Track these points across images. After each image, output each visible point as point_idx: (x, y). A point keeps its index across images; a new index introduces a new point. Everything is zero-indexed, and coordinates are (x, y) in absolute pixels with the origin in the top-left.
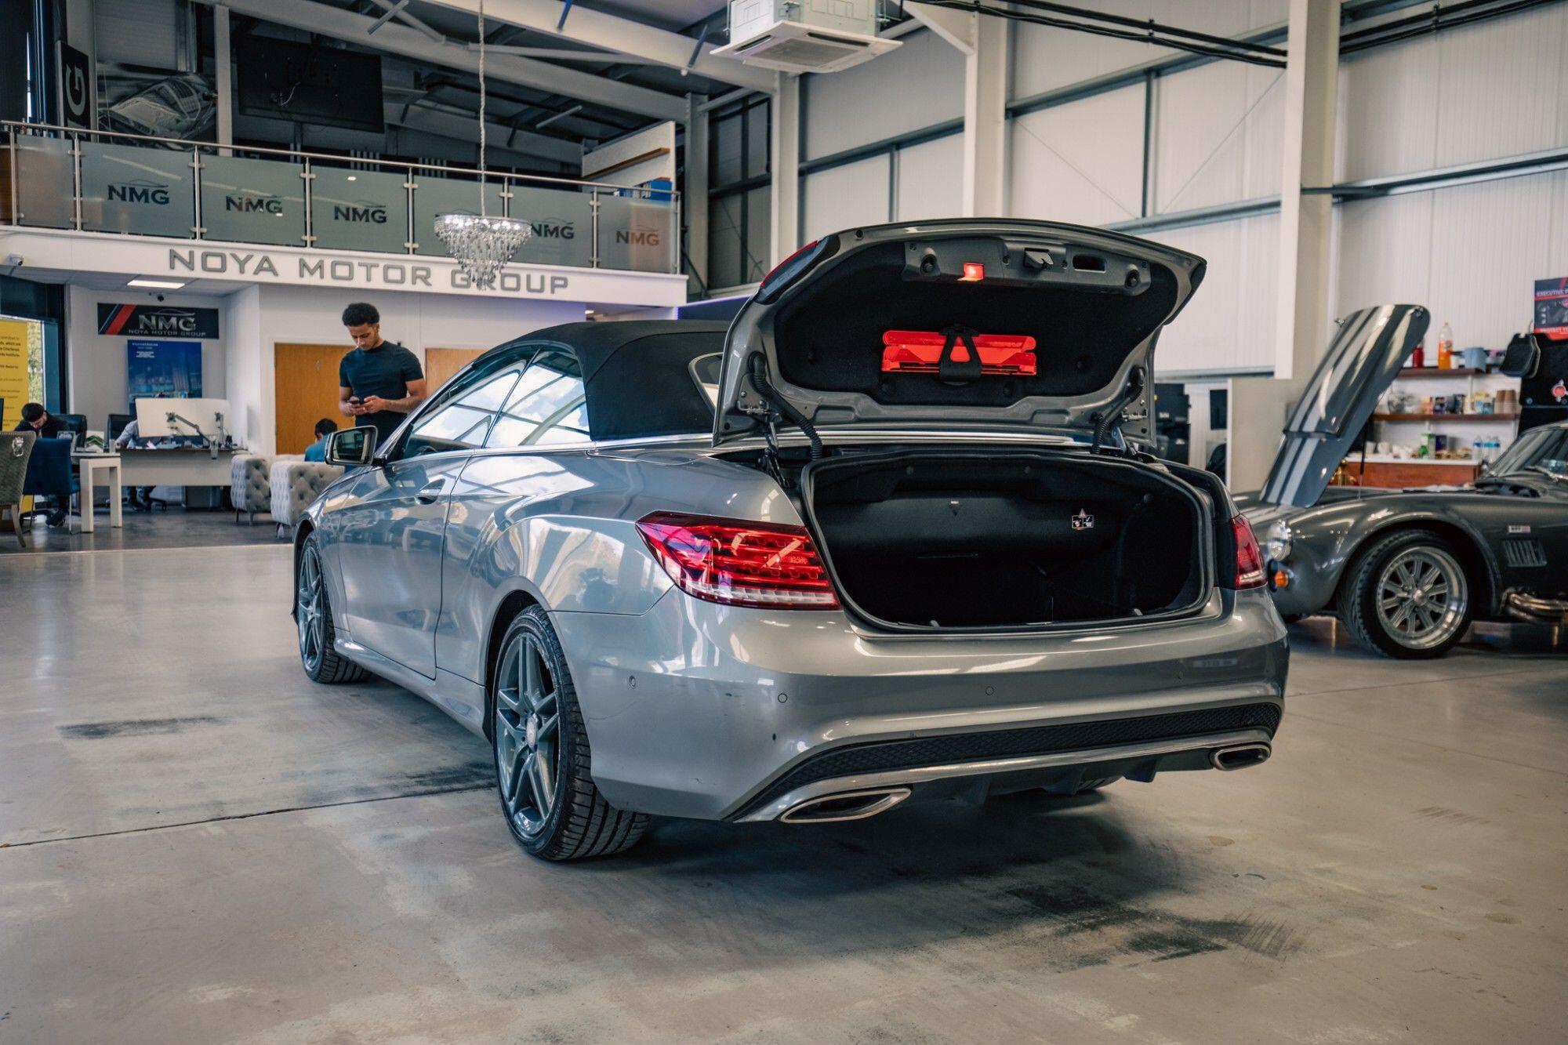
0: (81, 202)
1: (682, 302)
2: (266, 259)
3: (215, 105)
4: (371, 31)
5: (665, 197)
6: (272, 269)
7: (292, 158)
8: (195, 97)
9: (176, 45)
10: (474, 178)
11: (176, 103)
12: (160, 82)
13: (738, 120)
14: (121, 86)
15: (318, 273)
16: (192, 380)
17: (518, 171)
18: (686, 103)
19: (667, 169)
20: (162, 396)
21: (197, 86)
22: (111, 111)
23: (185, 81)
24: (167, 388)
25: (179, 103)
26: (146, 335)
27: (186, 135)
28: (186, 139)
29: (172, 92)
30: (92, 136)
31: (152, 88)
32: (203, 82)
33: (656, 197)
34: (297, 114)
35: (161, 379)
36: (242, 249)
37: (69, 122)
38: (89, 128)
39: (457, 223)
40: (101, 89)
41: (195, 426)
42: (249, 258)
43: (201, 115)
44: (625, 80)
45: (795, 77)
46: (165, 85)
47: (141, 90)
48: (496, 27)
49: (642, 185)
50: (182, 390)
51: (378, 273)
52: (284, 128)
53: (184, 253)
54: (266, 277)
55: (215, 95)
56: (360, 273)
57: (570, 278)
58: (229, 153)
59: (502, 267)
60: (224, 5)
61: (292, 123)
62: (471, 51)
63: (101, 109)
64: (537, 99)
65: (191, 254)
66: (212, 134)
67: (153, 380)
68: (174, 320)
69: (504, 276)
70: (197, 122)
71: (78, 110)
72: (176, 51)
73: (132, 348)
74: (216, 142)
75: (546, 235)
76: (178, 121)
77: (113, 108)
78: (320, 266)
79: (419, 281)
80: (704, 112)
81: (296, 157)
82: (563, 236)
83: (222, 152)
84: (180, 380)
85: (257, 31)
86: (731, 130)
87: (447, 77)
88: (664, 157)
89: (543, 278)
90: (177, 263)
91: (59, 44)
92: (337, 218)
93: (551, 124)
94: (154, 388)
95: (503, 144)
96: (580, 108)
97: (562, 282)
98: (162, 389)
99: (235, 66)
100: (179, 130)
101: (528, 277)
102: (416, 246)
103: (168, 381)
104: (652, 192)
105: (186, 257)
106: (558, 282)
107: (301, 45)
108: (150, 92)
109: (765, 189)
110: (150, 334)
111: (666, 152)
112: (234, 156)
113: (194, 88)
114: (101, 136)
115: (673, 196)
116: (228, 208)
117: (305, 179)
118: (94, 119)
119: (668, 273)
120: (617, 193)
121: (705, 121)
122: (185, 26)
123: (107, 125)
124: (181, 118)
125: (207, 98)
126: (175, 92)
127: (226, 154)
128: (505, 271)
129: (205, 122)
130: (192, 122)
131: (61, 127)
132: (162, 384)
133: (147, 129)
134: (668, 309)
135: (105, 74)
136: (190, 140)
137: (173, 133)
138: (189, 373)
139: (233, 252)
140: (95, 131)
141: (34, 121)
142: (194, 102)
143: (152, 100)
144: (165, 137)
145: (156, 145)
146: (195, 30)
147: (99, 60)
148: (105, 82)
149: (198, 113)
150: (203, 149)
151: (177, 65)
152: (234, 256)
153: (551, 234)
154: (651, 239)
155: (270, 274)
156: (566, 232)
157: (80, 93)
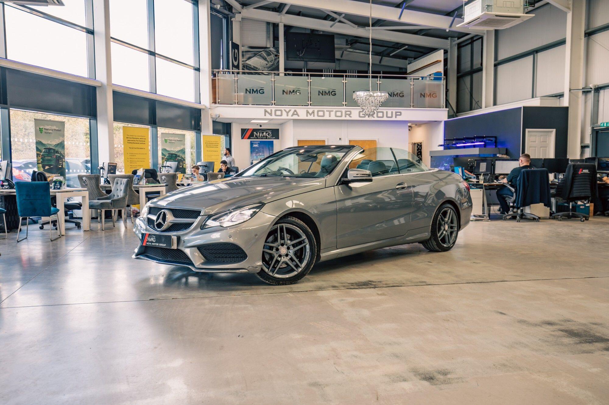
0: (237, 95)
2: (295, 111)
3: (278, 58)
5: (440, 79)
6: (297, 114)
7: (303, 75)
8: (272, 56)
9: (267, 39)
10: (367, 77)
11: (266, 58)
12: (261, 51)
13: (470, 46)
14: (249, 54)
15: (312, 115)
17: (384, 73)
18: (448, 41)
19: (440, 68)
23: (269, 50)
26: (256, 139)
27: (269, 69)
28: (269, 71)
29: (265, 55)
31: (259, 54)
32: (275, 50)
33: (436, 79)
34: (306, 58)
35: (261, 154)
36: (287, 108)
37: (233, 68)
38: (239, 70)
39: (361, 94)
40: (243, 56)
42: (290, 110)
44: (424, 35)
45: (493, 31)
46: (263, 53)
47: (255, 55)
48: (377, 20)
49: (430, 75)
51: (333, 114)
52: (301, 64)
53: (269, 110)
54: (295, 117)
55: (279, 54)
56: (327, 114)
57: (402, 111)
58: (283, 74)
59: (377, 109)
60: (282, 23)
61: (303, 62)
62: (367, 30)
63: (243, 63)
64: (390, 45)
65: (271, 110)
66: (277, 68)
67: (258, 154)
68: (265, 133)
69: (378, 112)
70: (273, 64)
71: (236, 64)
72: (267, 40)
73: (252, 144)
74: (279, 71)
75: (393, 96)
76: (267, 64)
77: (246, 62)
78: (313, 112)
79: (347, 116)
80: (456, 44)
81: (304, 74)
82: (400, 96)
83: (281, 74)
84: (266, 154)
85: (292, 31)
86: (466, 50)
87: (357, 40)
88: (440, 63)
89: (392, 112)
90: (267, 114)
91: (230, 42)
92: (319, 95)
93: (396, 54)
94: (258, 157)
96: (407, 47)
97: (399, 114)
99: (285, 43)
100: (267, 68)
101: (387, 112)
102: (346, 103)
103: (263, 155)
104: (434, 77)
106: (398, 114)
107: (307, 34)
108: (258, 55)
109: (480, 73)
110: (257, 139)
111: (440, 61)
112: (285, 75)
113: (272, 52)
114: (243, 72)
115: (443, 78)
116: (283, 94)
117: (308, 82)
118: (241, 66)
119: (440, 108)
120: (420, 79)
121: (456, 48)
122: (269, 31)
123: (245, 68)
124: (268, 64)
125: (276, 56)
126: (266, 54)
127: (282, 75)
128: (378, 111)
129: (275, 64)
130: (271, 64)
131: (231, 70)
132: (261, 156)
133: (257, 68)
134: (441, 121)
135: (244, 51)
136: (271, 71)
137: (265, 69)
138: (269, 151)
139: (285, 109)
140: (241, 71)
141: (223, 69)
142: (272, 57)
143: (259, 58)
144: (263, 71)
145: (260, 73)
146: (273, 32)
147: (242, 46)
148: (244, 53)
149: (273, 61)
150: (274, 73)
151: (267, 45)
152: (285, 110)
153: (395, 96)
154: (434, 95)
155: (297, 116)
156: (401, 95)
157: (237, 58)
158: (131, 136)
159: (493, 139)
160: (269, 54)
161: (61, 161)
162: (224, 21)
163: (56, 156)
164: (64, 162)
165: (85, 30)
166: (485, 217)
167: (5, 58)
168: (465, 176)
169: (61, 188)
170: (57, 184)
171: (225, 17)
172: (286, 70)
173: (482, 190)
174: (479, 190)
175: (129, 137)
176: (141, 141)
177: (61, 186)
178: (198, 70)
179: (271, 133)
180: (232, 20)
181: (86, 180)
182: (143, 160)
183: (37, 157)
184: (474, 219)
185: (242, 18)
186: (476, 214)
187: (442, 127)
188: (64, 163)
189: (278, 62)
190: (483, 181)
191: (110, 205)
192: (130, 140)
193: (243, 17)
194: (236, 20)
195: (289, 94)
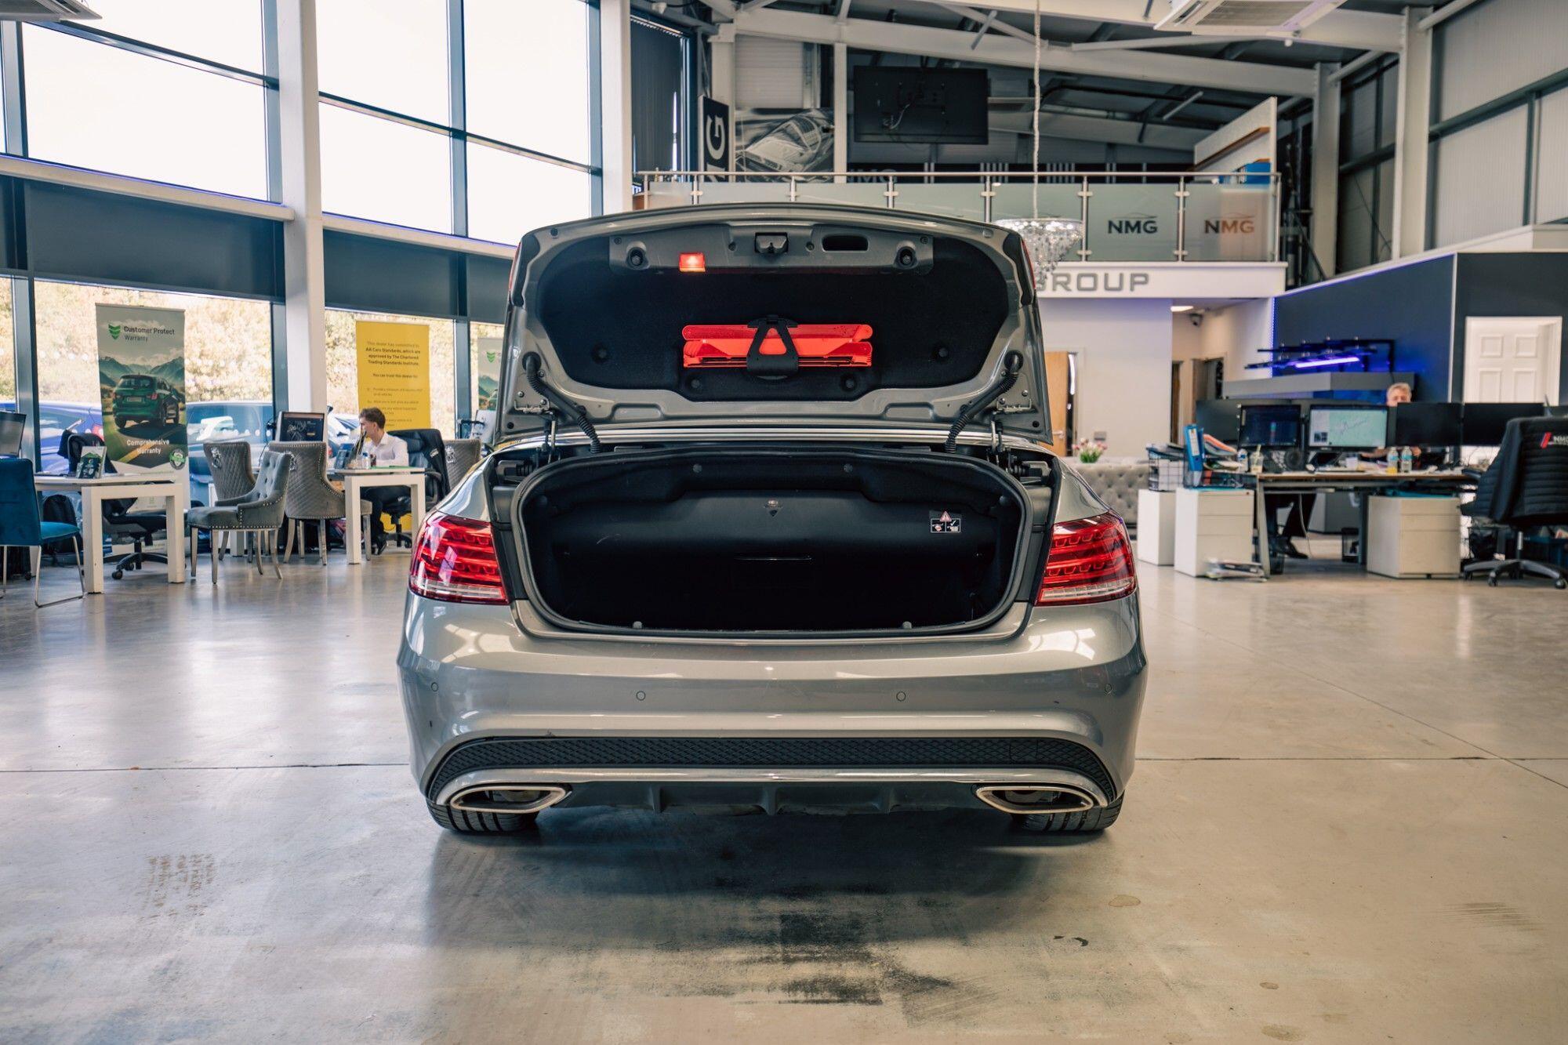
1: (1279, 290)
3: (833, 136)
4: (974, 47)
5: (1264, 180)
7: (926, 179)
8: (817, 131)
9: (803, 85)
11: (800, 138)
12: (787, 121)
13: (1373, 85)
14: (755, 128)
17: (1150, 168)
18: (1314, 74)
19: (1267, 150)
21: (818, 121)
22: (746, 152)
23: (807, 117)
25: (803, 138)
27: (808, 166)
28: (807, 171)
29: (797, 129)
30: (730, 178)
31: (778, 129)
32: (824, 117)
33: (1252, 180)
34: (906, 135)
37: (709, 166)
38: (727, 170)
40: (738, 133)
43: (822, 146)
44: (1240, 59)
45: (1428, 29)
46: (792, 123)
47: (771, 130)
48: (1099, 25)
49: (1238, 170)
52: (919, 150)
55: (832, 126)
57: (1151, 273)
58: (844, 179)
59: (1054, 268)
60: (843, 42)
61: (928, 145)
62: (1075, 52)
63: (739, 152)
64: (1162, 92)
66: (828, 164)
69: (1055, 276)
70: (817, 153)
71: (717, 154)
72: (803, 91)
74: (833, 171)
75: (1127, 232)
76: (801, 154)
77: (748, 150)
80: (1336, 79)
81: (929, 177)
82: (1146, 231)
83: (836, 179)
86: (1365, 97)
87: (1063, 81)
88: (1266, 136)
89: (1121, 276)
93: (1179, 112)
95: (1134, 141)
96: (1200, 94)
97: (1142, 279)
99: (852, 93)
100: (802, 163)
101: (1106, 276)
104: (1248, 176)
107: (915, 69)
108: (778, 131)
109: (1389, 161)
111: (1266, 131)
112: (848, 182)
113: (815, 122)
114: (738, 176)
115: (1272, 178)
118: (733, 161)
119: (1265, 261)
120: (1215, 181)
121: (1336, 92)
122: (811, 66)
123: (743, 165)
124: (804, 152)
125: (826, 130)
126: (800, 129)
127: (840, 180)
128: (1055, 272)
129: (824, 153)
130: (813, 154)
131: (702, 172)
133: (775, 165)
134: (1264, 300)
135: (742, 120)
136: (813, 171)
137: (796, 166)
140: (732, 172)
141: (679, 169)
142: (815, 135)
143: (780, 138)
144: (791, 171)
145: (784, 179)
146: (820, 69)
147: (738, 108)
148: (742, 127)
149: (819, 145)
150: (820, 178)
151: (803, 104)
153: (1133, 229)
154: (1245, 226)
156: (1148, 227)
157: (719, 139)
158: (378, 344)
159: (1385, 347)
160: (807, 127)
161: (172, 409)
162: (685, 45)
163: (159, 395)
164: (183, 409)
165: (261, 81)
166: (1252, 570)
167: (21, 154)
168: (1207, 453)
169: (97, 474)
170: (89, 466)
171: (685, 35)
172: (851, 166)
173: (1252, 492)
174: (1245, 491)
175: (372, 347)
176: (407, 358)
177: (96, 469)
178: (597, 172)
180: (709, 40)
181: (217, 456)
182: (413, 406)
183: (102, 397)
184: (1221, 576)
185: (737, 36)
186: (1226, 561)
187: (1268, 313)
188: (181, 413)
189: (832, 146)
190: (1260, 468)
191: (235, 520)
192: (375, 356)
193: (739, 32)
194: (720, 41)
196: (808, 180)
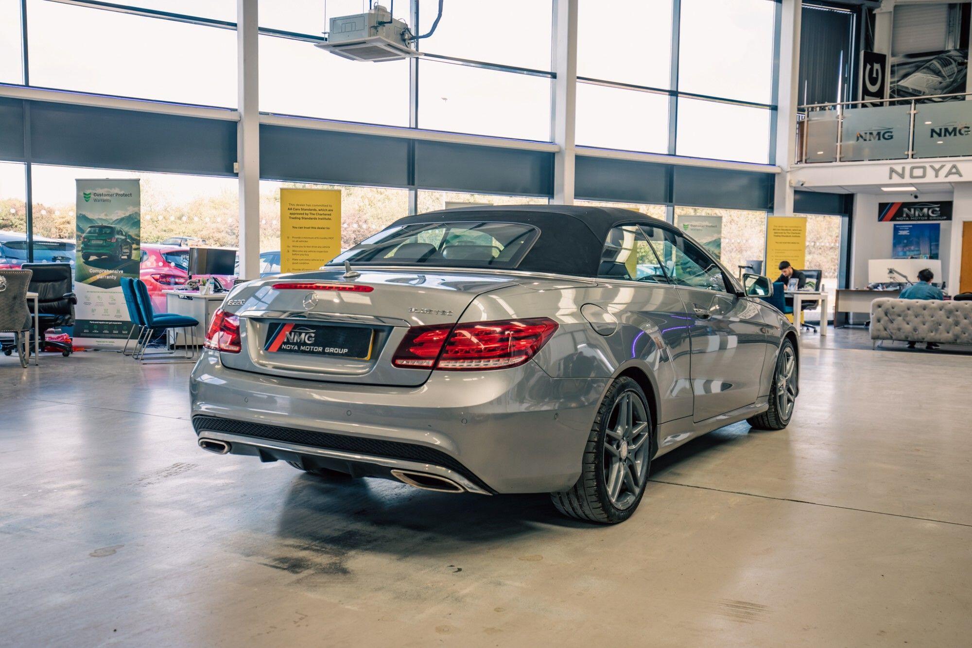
0: (841, 146)
2: (954, 167)
3: (966, 68)
6: (958, 173)
8: (954, 65)
9: (946, 34)
11: (940, 71)
12: (931, 60)
14: (905, 68)
16: (932, 247)
20: (912, 258)
21: (955, 58)
22: (898, 85)
23: (947, 56)
24: (915, 253)
25: (943, 72)
26: (907, 220)
27: (945, 91)
28: (944, 94)
29: (938, 65)
30: (884, 103)
31: (925, 65)
32: (961, 55)
35: (912, 248)
36: (937, 162)
37: (866, 97)
38: (882, 98)
40: (893, 72)
41: (905, 277)
42: (942, 167)
43: (957, 76)
46: (934, 62)
47: (918, 68)
50: (925, 254)
53: (899, 169)
54: (954, 178)
55: (966, 61)
63: (892, 85)
65: (904, 169)
66: (962, 87)
67: (907, 248)
68: (925, 210)
70: (953, 81)
71: (873, 89)
72: (946, 39)
73: (896, 229)
74: (965, 92)
76: (941, 83)
77: (899, 83)
84: (925, 248)
90: (894, 175)
91: (863, 53)
94: (908, 253)
98: (912, 254)
100: (940, 89)
103: (916, 249)
105: (900, 171)
108: (923, 68)
110: (910, 220)
113: (953, 59)
114: (891, 102)
116: (932, 136)
118: (887, 91)
122: (955, 20)
123: (895, 94)
124: (943, 81)
125: (962, 64)
126: (941, 65)
129: (959, 80)
130: (950, 82)
131: (860, 101)
132: (913, 251)
133: (920, 92)
135: (896, 63)
136: (949, 93)
137: (937, 91)
138: (930, 243)
139: (931, 164)
140: (886, 100)
141: (842, 100)
142: (953, 68)
143: (925, 73)
144: (932, 95)
145: (926, 101)
146: (960, 22)
147: (893, 55)
148: (896, 68)
149: (955, 75)
150: (955, 98)
151: (945, 48)
152: (932, 167)
155: (957, 176)
157: (876, 79)
160: (946, 63)
162: (852, 18)
167: (415, 127)
171: (854, 11)
178: (774, 108)
179: (938, 209)
180: (874, 12)
185: (895, 6)
189: (965, 75)
193: (896, 4)
194: (882, 11)
195: (945, 135)
196: (945, 100)
